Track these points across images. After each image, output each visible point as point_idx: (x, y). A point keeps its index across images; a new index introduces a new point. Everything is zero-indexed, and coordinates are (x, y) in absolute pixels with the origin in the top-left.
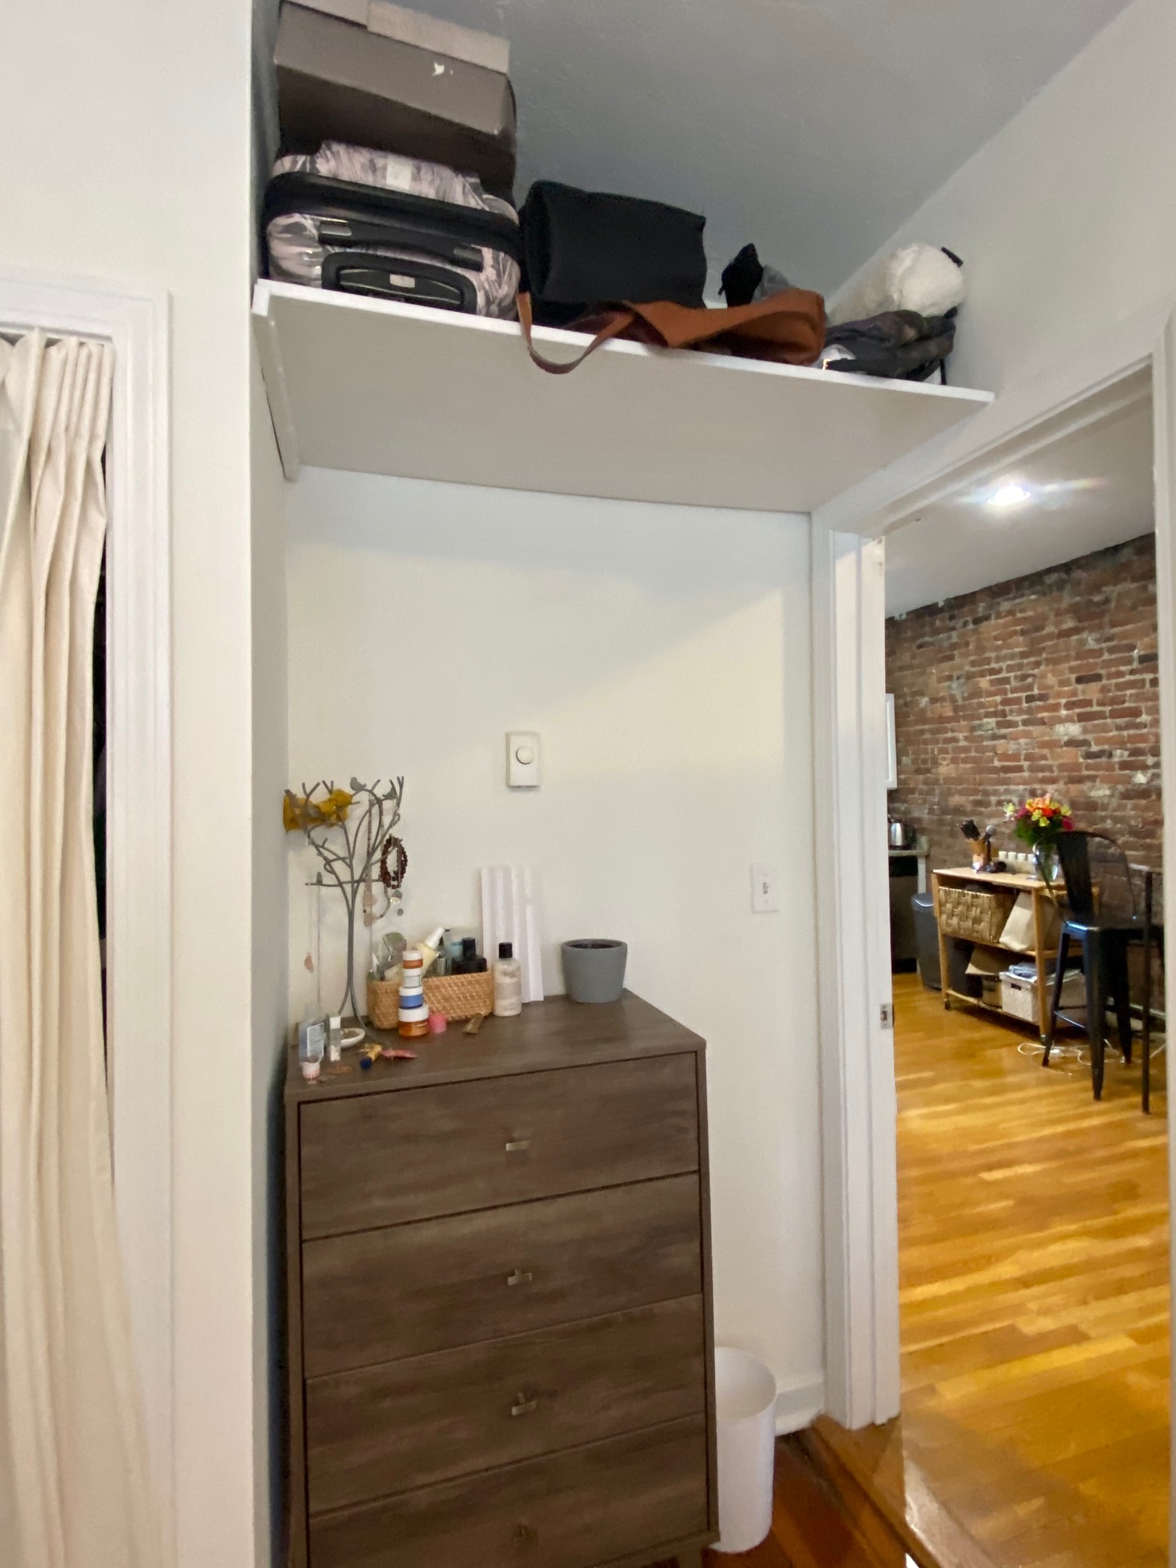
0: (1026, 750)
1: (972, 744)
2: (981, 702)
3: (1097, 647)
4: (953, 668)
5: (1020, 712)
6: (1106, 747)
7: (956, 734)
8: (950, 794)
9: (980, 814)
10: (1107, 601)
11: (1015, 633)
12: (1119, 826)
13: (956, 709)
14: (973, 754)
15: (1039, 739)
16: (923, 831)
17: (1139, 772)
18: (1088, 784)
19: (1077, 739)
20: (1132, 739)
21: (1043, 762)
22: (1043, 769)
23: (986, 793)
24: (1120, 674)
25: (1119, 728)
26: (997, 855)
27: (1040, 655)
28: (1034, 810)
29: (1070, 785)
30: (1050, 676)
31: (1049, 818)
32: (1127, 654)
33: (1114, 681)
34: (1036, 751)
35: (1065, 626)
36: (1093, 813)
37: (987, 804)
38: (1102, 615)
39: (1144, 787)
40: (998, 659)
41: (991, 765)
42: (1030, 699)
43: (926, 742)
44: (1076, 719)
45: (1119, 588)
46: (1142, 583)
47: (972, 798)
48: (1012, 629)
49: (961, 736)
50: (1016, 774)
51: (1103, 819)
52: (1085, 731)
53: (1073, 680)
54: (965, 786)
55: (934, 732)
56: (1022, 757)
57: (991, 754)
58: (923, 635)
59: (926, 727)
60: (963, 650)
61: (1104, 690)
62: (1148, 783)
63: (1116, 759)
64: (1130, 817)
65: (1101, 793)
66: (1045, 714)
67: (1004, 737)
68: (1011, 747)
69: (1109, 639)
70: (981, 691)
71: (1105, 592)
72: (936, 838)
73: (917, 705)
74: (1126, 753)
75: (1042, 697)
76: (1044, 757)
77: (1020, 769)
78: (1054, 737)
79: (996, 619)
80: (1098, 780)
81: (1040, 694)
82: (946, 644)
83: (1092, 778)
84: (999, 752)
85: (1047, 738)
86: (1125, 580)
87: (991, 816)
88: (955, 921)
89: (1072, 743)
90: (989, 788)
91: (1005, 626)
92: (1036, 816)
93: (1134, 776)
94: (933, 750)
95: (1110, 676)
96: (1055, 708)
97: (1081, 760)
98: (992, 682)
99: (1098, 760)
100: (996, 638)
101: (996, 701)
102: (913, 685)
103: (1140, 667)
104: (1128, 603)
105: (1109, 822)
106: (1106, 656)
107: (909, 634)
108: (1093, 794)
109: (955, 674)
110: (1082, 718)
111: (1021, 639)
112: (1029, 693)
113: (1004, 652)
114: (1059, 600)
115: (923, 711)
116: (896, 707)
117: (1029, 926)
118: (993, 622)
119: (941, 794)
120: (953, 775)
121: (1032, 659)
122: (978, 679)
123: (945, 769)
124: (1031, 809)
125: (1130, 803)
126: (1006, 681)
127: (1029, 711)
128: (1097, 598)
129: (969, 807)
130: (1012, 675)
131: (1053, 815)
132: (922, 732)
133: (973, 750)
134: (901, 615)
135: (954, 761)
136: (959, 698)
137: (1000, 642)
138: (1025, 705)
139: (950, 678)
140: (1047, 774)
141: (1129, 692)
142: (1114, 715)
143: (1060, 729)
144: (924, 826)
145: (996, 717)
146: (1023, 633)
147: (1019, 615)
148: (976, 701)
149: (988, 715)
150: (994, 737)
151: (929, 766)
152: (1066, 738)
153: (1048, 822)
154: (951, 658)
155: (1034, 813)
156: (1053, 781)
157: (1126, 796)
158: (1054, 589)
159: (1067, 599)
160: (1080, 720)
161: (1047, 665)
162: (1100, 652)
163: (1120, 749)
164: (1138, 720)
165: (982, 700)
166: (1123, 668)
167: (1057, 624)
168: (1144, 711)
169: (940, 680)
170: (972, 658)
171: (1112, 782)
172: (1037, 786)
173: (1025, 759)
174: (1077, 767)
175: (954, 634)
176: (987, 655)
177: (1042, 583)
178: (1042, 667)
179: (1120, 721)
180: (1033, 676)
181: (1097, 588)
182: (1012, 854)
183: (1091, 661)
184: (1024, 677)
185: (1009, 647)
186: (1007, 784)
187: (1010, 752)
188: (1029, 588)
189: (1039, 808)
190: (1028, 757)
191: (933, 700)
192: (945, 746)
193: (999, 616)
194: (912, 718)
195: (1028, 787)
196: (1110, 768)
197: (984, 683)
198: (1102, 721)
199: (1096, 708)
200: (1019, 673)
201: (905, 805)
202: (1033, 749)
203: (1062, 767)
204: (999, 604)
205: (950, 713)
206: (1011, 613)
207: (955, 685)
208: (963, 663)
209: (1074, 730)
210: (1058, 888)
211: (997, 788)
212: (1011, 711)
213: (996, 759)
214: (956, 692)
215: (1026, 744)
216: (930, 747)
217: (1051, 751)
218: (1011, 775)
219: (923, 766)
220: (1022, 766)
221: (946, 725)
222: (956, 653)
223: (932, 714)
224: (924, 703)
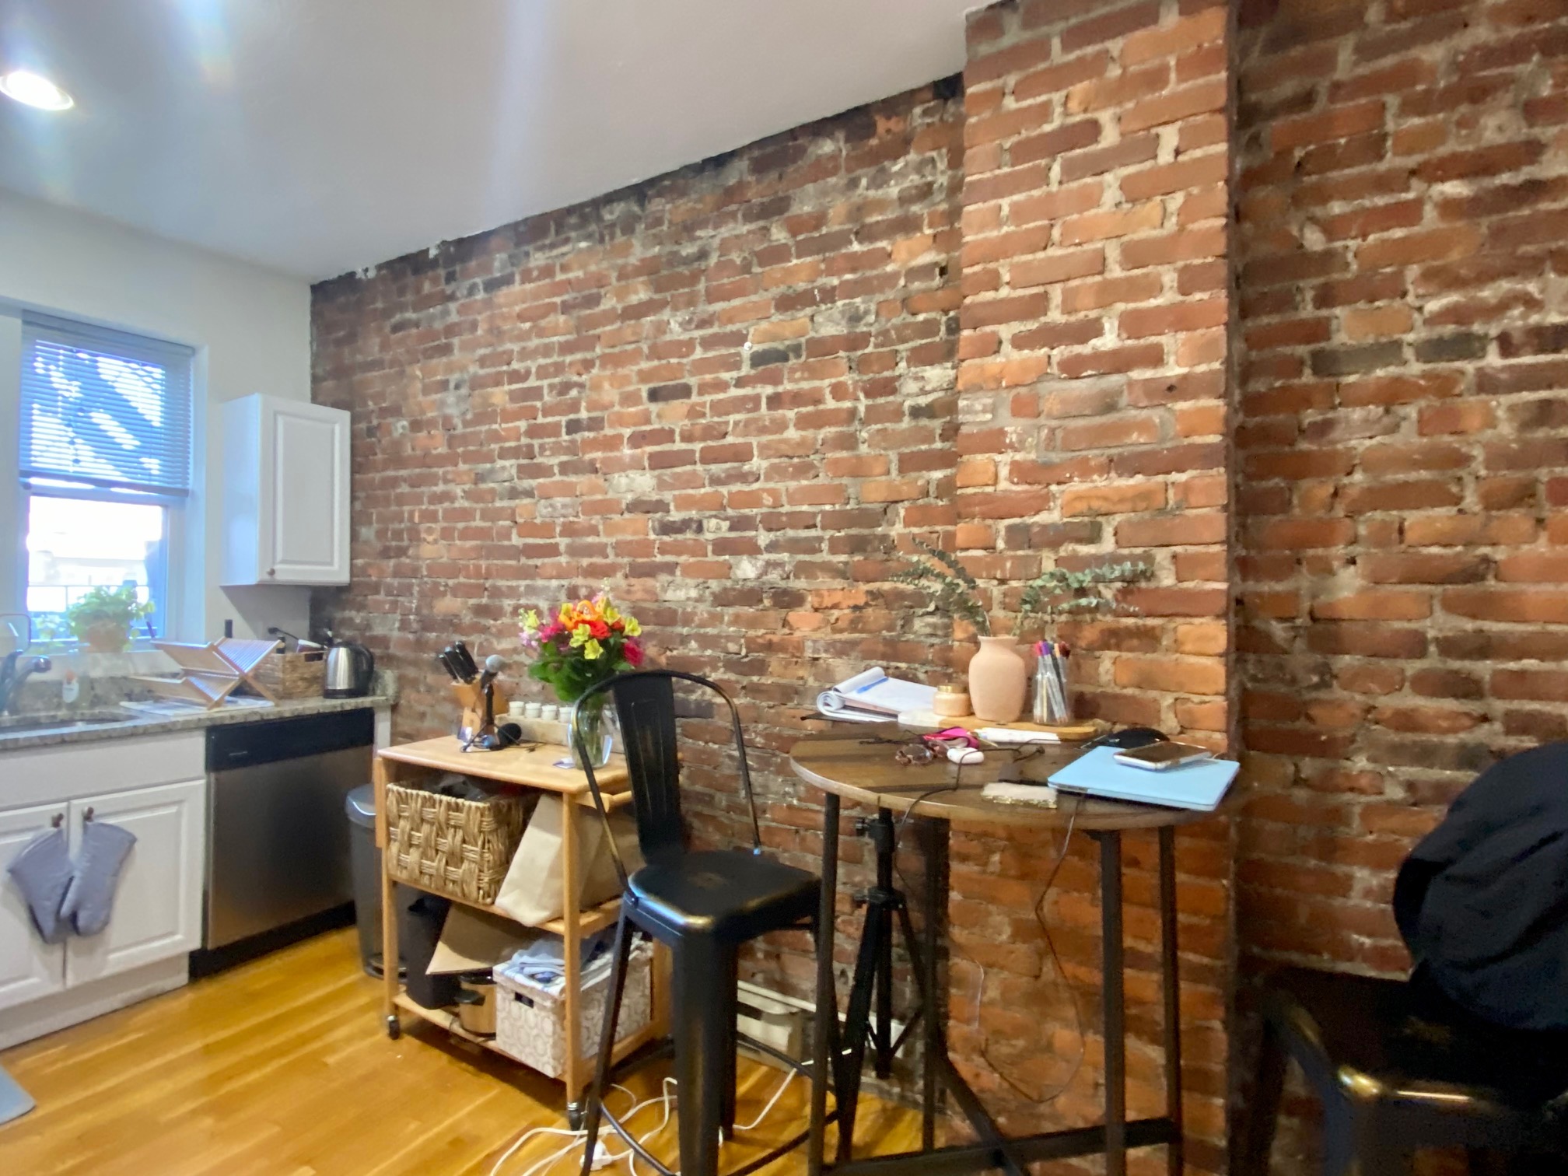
0: (564, 516)
1: (475, 506)
2: (496, 431)
3: (685, 336)
4: (450, 369)
5: (557, 449)
6: (694, 514)
7: (451, 487)
8: (436, 593)
9: (485, 630)
10: (703, 255)
11: (552, 308)
12: (709, 652)
13: (451, 442)
14: (478, 523)
15: (585, 498)
16: (390, 660)
17: (745, 557)
18: (664, 578)
19: (645, 498)
20: (736, 500)
21: (590, 539)
22: (590, 551)
23: (496, 593)
24: (722, 386)
25: (715, 481)
26: (506, 710)
27: (593, 349)
28: (576, 627)
29: (633, 581)
30: (606, 385)
31: (603, 643)
32: (733, 351)
33: (708, 398)
34: (582, 518)
35: (634, 299)
36: (669, 629)
37: (494, 612)
38: (694, 279)
39: (750, 584)
40: (525, 354)
41: (506, 543)
42: (574, 427)
43: (401, 500)
44: (646, 464)
45: (726, 231)
46: (761, 223)
47: (472, 601)
48: (547, 300)
49: (458, 491)
50: (547, 560)
51: (684, 640)
52: (662, 485)
53: (644, 395)
54: (462, 579)
55: (415, 483)
56: (558, 530)
57: (508, 523)
58: (402, 308)
59: (403, 473)
60: (467, 337)
61: (694, 413)
62: (759, 577)
63: (708, 536)
64: (729, 638)
65: (681, 595)
66: (598, 455)
67: (529, 494)
68: (542, 511)
69: (703, 324)
70: (495, 411)
71: (700, 238)
72: (411, 672)
73: (390, 433)
74: (725, 525)
75: (595, 424)
76: (593, 531)
77: (552, 551)
78: (611, 495)
79: (523, 282)
80: (678, 572)
82: (438, 325)
83: (670, 568)
84: (520, 520)
85: (599, 497)
86: (733, 215)
87: (500, 634)
88: (412, 857)
89: (641, 506)
90: (502, 583)
91: (536, 295)
92: (579, 636)
93: (738, 564)
94: (411, 514)
95: (703, 389)
96: (613, 443)
97: (652, 536)
98: (514, 396)
99: (680, 537)
100: (521, 317)
101: (518, 428)
102: (381, 396)
103: (753, 372)
104: (736, 257)
105: (693, 644)
106: (698, 353)
107: (379, 305)
108: (670, 595)
109: (454, 378)
110: (658, 462)
111: (562, 318)
112: (572, 416)
113: (534, 342)
114: (626, 249)
115: (397, 444)
116: (354, 436)
117: (554, 872)
118: (517, 287)
119: (423, 595)
120: (445, 560)
121: (579, 356)
122: (490, 390)
123: (431, 550)
124: (570, 624)
125: (729, 612)
126: (536, 393)
127: (572, 449)
128: (688, 250)
129: (467, 619)
130: (545, 383)
131: (609, 635)
132: (394, 482)
133: (478, 516)
134: (366, 270)
135: (446, 534)
136: (457, 422)
137: (528, 325)
138: (565, 437)
139: (444, 385)
140: (598, 560)
141: (732, 418)
142: (708, 457)
143: (620, 480)
144: (392, 650)
145: (517, 458)
146: (566, 308)
147: (560, 277)
148: (484, 428)
149: (504, 454)
150: (514, 494)
151: (406, 543)
152: (630, 497)
153: (601, 650)
154: (446, 350)
155: (575, 632)
156: (607, 572)
157: (722, 599)
158: (618, 232)
159: (639, 251)
160: (652, 468)
161: (603, 366)
162: (690, 345)
163: (715, 517)
164: (746, 467)
165: (495, 426)
166: (726, 376)
167: (621, 295)
168: (755, 452)
169: (427, 390)
170: (482, 351)
171: (702, 572)
172: (579, 581)
173: (562, 534)
174: (645, 547)
175: (453, 306)
176: (508, 346)
177: (599, 219)
178: (595, 371)
179: (716, 468)
180: (581, 386)
181: (687, 229)
182: (532, 707)
183: (674, 361)
184: (566, 387)
185: (541, 332)
186: (532, 577)
187: (538, 521)
188: (575, 228)
189: (584, 622)
190: (569, 530)
191: (416, 426)
192: (432, 507)
193: (527, 277)
194: (380, 456)
195: (565, 582)
196: (698, 550)
197: (499, 396)
198: (688, 468)
199: (679, 445)
200: (557, 380)
201: (362, 614)
202: (577, 516)
203: (620, 548)
204: (527, 254)
205: (442, 450)
206: (547, 271)
207: (450, 397)
208: (465, 360)
209: (643, 483)
210: (613, 787)
211: (514, 583)
212: (542, 447)
213: (514, 532)
214: (452, 411)
215: (564, 506)
216: (406, 508)
217: (605, 519)
218: (538, 562)
219: (394, 543)
220: (556, 545)
221: (435, 470)
222: (456, 341)
223: (413, 449)
224: (400, 431)
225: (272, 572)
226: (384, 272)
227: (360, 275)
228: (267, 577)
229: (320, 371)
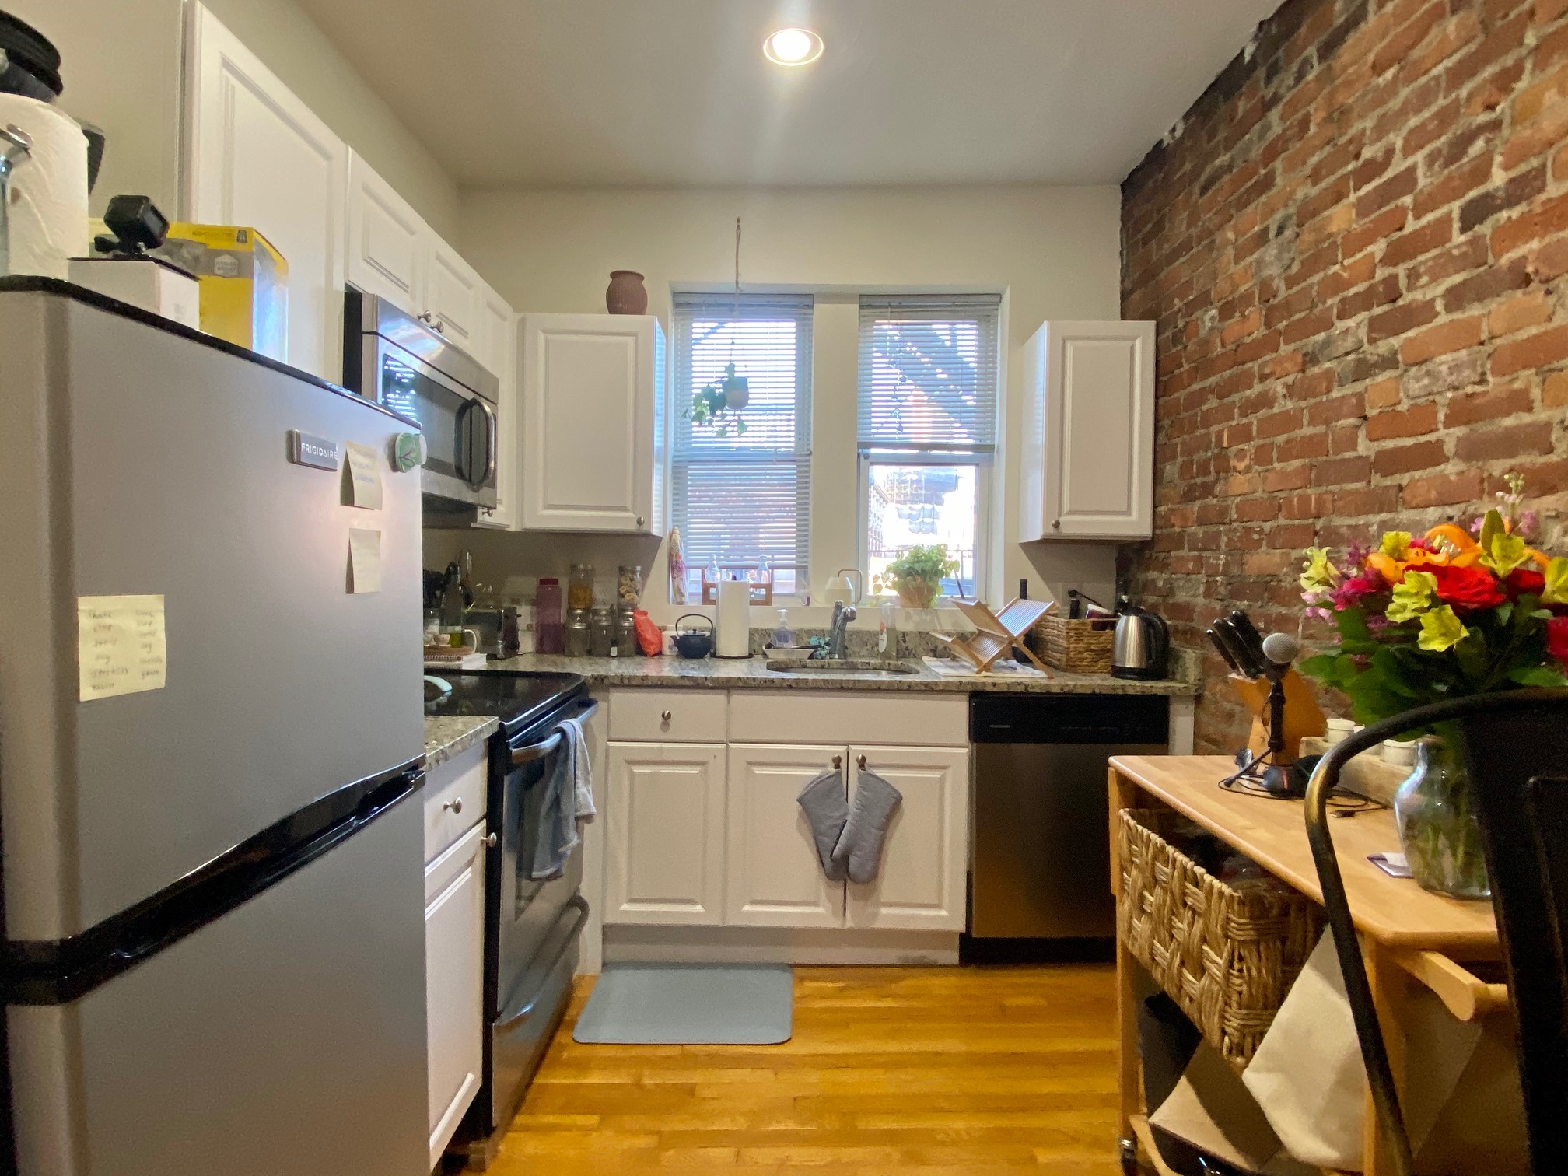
0: (1455, 388)
1: (1303, 404)
2: (1335, 274)
4: (1271, 208)
5: (1442, 268)
7: (1270, 383)
8: (1247, 544)
13: (1270, 317)
14: (1308, 430)
15: (1500, 341)
16: (1189, 637)
21: (1511, 421)
22: (1509, 443)
27: (1518, 43)
30: (1550, 97)
34: (1493, 383)
40: (1385, 125)
41: (1348, 455)
42: (1472, 216)
43: (1208, 419)
49: (1279, 388)
54: (1282, 521)
55: (1222, 392)
56: (1441, 416)
57: (1352, 421)
58: (1213, 155)
59: (1211, 381)
60: (1294, 148)
66: (1530, 246)
67: (1389, 362)
68: (1412, 388)
70: (1333, 244)
73: (1197, 333)
76: (1521, 402)
77: (1433, 455)
81: (1512, 181)
82: (1256, 153)
84: (1372, 413)
85: (1532, 331)
90: (1341, 522)
92: (1410, 598)
94: (1219, 436)
98: (1363, 208)
100: (1378, 69)
101: (1371, 255)
102: (1188, 286)
107: (1188, 166)
109: (1273, 224)
112: (1474, 193)
113: (1402, 96)
115: (1206, 344)
116: (1157, 350)
118: (1370, 22)
119: (1231, 550)
120: (1259, 494)
122: (1327, 213)
123: (1243, 482)
124: (1389, 574)
126: (1404, 182)
127: (1473, 255)
130: (1421, 156)
131: (1495, 598)
132: (1201, 397)
133: (1305, 421)
135: (1262, 457)
136: (1279, 284)
137: (1390, 73)
138: (1458, 238)
139: (1262, 238)
140: (1530, 459)
144: (1196, 623)
145: (1368, 309)
148: (1318, 277)
149: (1347, 309)
150: (1363, 370)
151: (1212, 477)
153: (1462, 632)
154: (1268, 183)
155: (1398, 588)
165: (1334, 268)
170: (1316, 159)
173: (1449, 422)
175: (1274, 114)
178: (1523, 83)
184: (1460, 145)
185: (1414, 70)
189: (1434, 570)
191: (1227, 310)
192: (1244, 421)
194: (1185, 367)
195: (1455, 511)
197: (1341, 216)
200: (1444, 140)
201: (1164, 576)
202: (1482, 381)
205: (1259, 332)
207: (1270, 252)
208: (1291, 185)
211: (1361, 520)
212: (1413, 275)
213: (1362, 434)
214: (1273, 270)
215: (1455, 368)
216: (1214, 429)
217: (1544, 374)
218: (1405, 479)
219: (1199, 480)
220: (1440, 443)
221: (1250, 365)
222: (1278, 165)
223: (1223, 345)
224: (1208, 324)
225: (1057, 525)
226: (1193, 119)
227: (1167, 141)
228: (1052, 531)
229: (1129, 285)
